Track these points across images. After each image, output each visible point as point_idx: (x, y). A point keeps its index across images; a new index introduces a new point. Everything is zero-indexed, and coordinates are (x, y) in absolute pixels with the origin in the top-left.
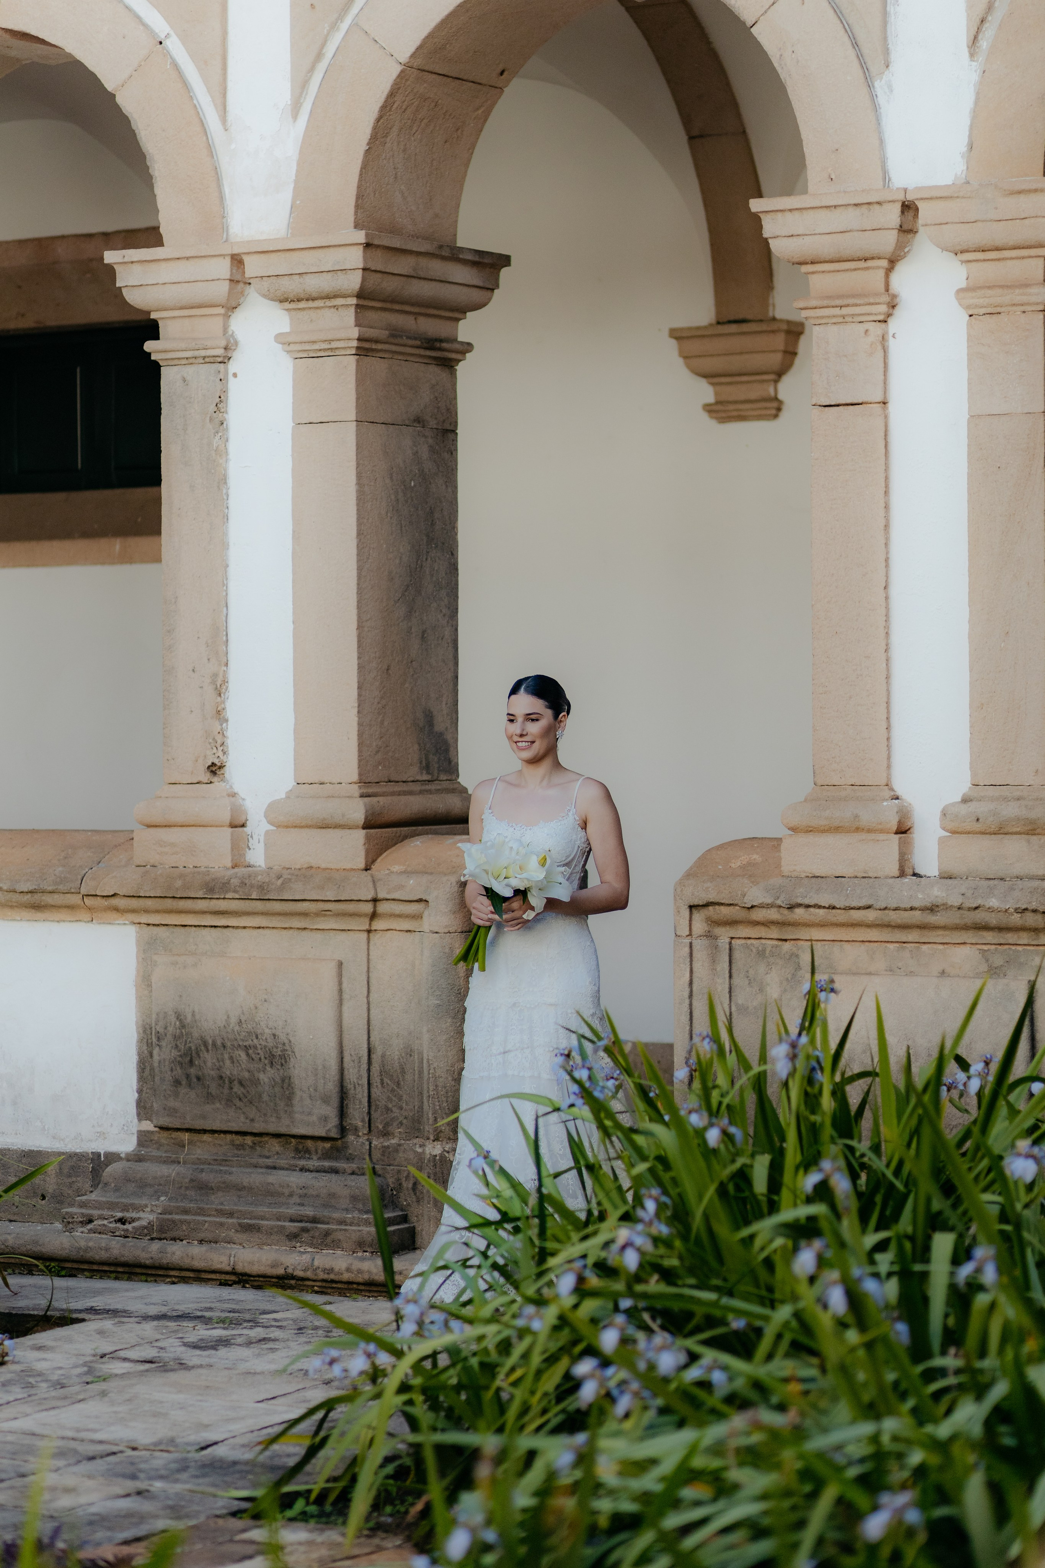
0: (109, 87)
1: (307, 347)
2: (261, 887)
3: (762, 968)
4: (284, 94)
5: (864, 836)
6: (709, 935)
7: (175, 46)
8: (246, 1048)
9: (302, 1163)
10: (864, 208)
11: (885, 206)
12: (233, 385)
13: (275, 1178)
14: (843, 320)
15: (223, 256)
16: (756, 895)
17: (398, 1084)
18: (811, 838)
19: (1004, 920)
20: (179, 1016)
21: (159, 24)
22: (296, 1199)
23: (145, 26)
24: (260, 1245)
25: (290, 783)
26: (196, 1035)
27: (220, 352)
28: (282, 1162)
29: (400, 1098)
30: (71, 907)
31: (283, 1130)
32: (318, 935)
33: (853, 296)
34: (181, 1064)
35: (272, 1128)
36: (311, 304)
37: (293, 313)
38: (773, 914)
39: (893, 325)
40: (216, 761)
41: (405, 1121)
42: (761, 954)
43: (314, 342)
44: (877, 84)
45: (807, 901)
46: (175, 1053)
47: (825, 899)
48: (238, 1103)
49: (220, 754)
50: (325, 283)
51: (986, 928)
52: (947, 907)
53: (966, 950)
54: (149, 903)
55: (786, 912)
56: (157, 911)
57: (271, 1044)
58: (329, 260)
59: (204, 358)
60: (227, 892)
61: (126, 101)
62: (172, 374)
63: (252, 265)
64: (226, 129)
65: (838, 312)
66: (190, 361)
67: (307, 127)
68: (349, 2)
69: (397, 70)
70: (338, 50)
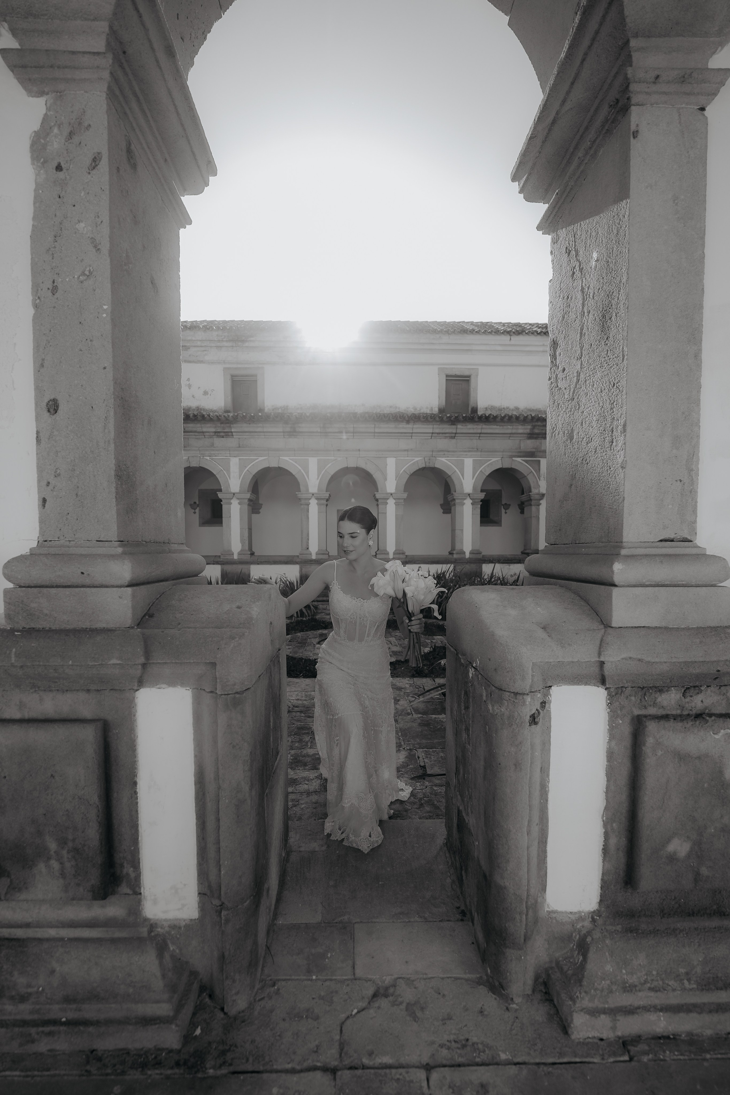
7: (302, 471)
12: (310, 508)
23: (298, 468)
27: (309, 504)
30: (291, 563)
36: (321, 499)
50: (324, 497)
56: (303, 563)
59: (307, 505)
61: (296, 476)
62: (302, 506)
63: (315, 495)
64: (309, 480)
65: (382, 504)
66: (305, 505)
67: (320, 481)
68: (325, 468)
69: (331, 476)
70: (324, 473)
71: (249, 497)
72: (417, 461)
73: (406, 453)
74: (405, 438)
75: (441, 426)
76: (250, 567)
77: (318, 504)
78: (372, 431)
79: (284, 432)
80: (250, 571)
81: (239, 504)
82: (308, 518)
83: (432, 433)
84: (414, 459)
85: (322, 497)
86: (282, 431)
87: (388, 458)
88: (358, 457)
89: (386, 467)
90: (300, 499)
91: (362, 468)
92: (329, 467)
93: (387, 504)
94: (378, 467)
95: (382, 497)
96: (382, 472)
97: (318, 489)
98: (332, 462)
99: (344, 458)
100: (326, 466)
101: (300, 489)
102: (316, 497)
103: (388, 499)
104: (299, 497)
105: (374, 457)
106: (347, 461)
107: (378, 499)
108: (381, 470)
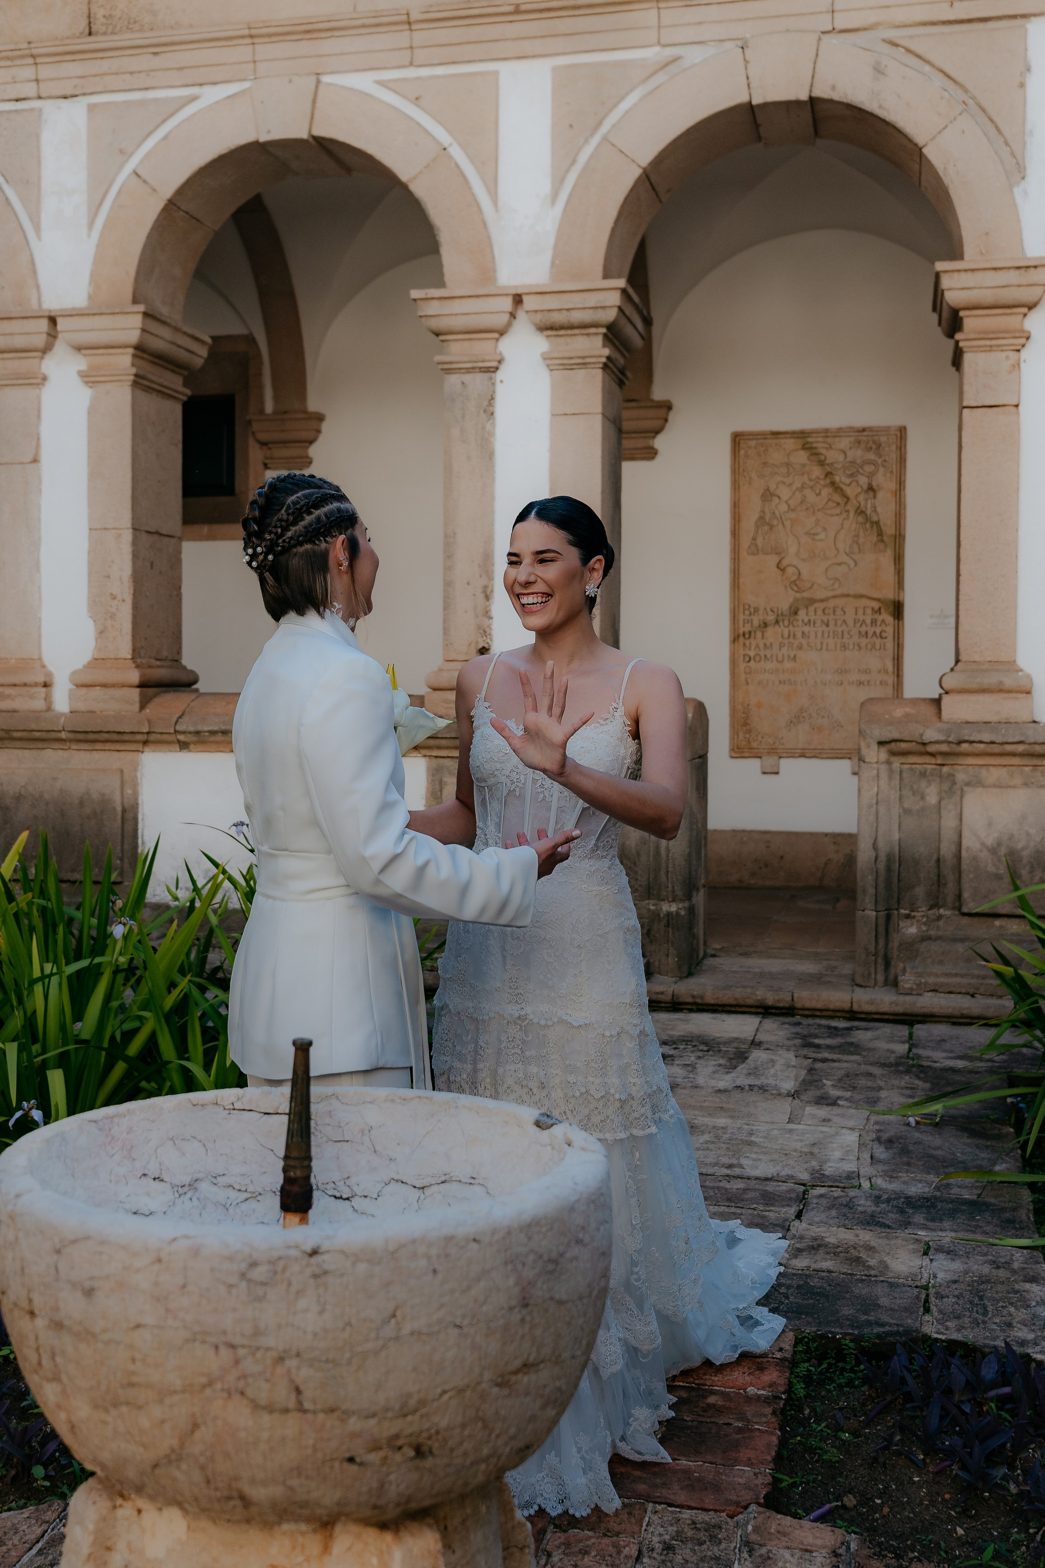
0: (404, 177)
1: (566, 362)
3: (923, 784)
4: (545, 186)
5: (1007, 695)
6: (888, 763)
7: (456, 152)
10: (1022, 271)
11: (1039, 269)
12: (499, 388)
14: (991, 349)
15: (507, 295)
16: (931, 735)
17: (635, 864)
18: (965, 697)
21: (445, 138)
23: (433, 137)
27: (494, 364)
29: (636, 873)
33: (1003, 332)
36: (569, 332)
37: (553, 338)
38: (944, 748)
39: (1024, 354)
40: (486, 646)
41: (640, 888)
42: (923, 774)
43: (571, 358)
44: (1015, 190)
45: (972, 739)
47: (987, 737)
49: (489, 641)
50: (588, 317)
54: (443, 744)
55: (954, 746)
58: (593, 299)
59: (481, 368)
61: (418, 189)
62: (453, 380)
63: (529, 303)
64: (497, 211)
65: (988, 343)
66: (469, 371)
67: (565, 210)
68: (599, 124)
69: (638, 172)
70: (591, 157)
71: (134, 336)
76: (135, 767)
77: (552, 362)
80: (135, 785)
81: (89, 378)
82: (489, 455)
85: (577, 317)
87: (1035, 15)
88: (823, 33)
89: (1022, 85)
90: (437, 334)
91: (850, 107)
92: (627, 112)
93: (1023, 341)
94: (966, 91)
95: (987, 296)
96: (991, 120)
97: (553, 264)
98: (644, 81)
99: (729, 45)
100: (611, 110)
101: (442, 274)
102: (539, 316)
103: (1031, 307)
104: (434, 324)
105: (933, 23)
106: (746, 61)
107: (962, 314)
108: (984, 110)
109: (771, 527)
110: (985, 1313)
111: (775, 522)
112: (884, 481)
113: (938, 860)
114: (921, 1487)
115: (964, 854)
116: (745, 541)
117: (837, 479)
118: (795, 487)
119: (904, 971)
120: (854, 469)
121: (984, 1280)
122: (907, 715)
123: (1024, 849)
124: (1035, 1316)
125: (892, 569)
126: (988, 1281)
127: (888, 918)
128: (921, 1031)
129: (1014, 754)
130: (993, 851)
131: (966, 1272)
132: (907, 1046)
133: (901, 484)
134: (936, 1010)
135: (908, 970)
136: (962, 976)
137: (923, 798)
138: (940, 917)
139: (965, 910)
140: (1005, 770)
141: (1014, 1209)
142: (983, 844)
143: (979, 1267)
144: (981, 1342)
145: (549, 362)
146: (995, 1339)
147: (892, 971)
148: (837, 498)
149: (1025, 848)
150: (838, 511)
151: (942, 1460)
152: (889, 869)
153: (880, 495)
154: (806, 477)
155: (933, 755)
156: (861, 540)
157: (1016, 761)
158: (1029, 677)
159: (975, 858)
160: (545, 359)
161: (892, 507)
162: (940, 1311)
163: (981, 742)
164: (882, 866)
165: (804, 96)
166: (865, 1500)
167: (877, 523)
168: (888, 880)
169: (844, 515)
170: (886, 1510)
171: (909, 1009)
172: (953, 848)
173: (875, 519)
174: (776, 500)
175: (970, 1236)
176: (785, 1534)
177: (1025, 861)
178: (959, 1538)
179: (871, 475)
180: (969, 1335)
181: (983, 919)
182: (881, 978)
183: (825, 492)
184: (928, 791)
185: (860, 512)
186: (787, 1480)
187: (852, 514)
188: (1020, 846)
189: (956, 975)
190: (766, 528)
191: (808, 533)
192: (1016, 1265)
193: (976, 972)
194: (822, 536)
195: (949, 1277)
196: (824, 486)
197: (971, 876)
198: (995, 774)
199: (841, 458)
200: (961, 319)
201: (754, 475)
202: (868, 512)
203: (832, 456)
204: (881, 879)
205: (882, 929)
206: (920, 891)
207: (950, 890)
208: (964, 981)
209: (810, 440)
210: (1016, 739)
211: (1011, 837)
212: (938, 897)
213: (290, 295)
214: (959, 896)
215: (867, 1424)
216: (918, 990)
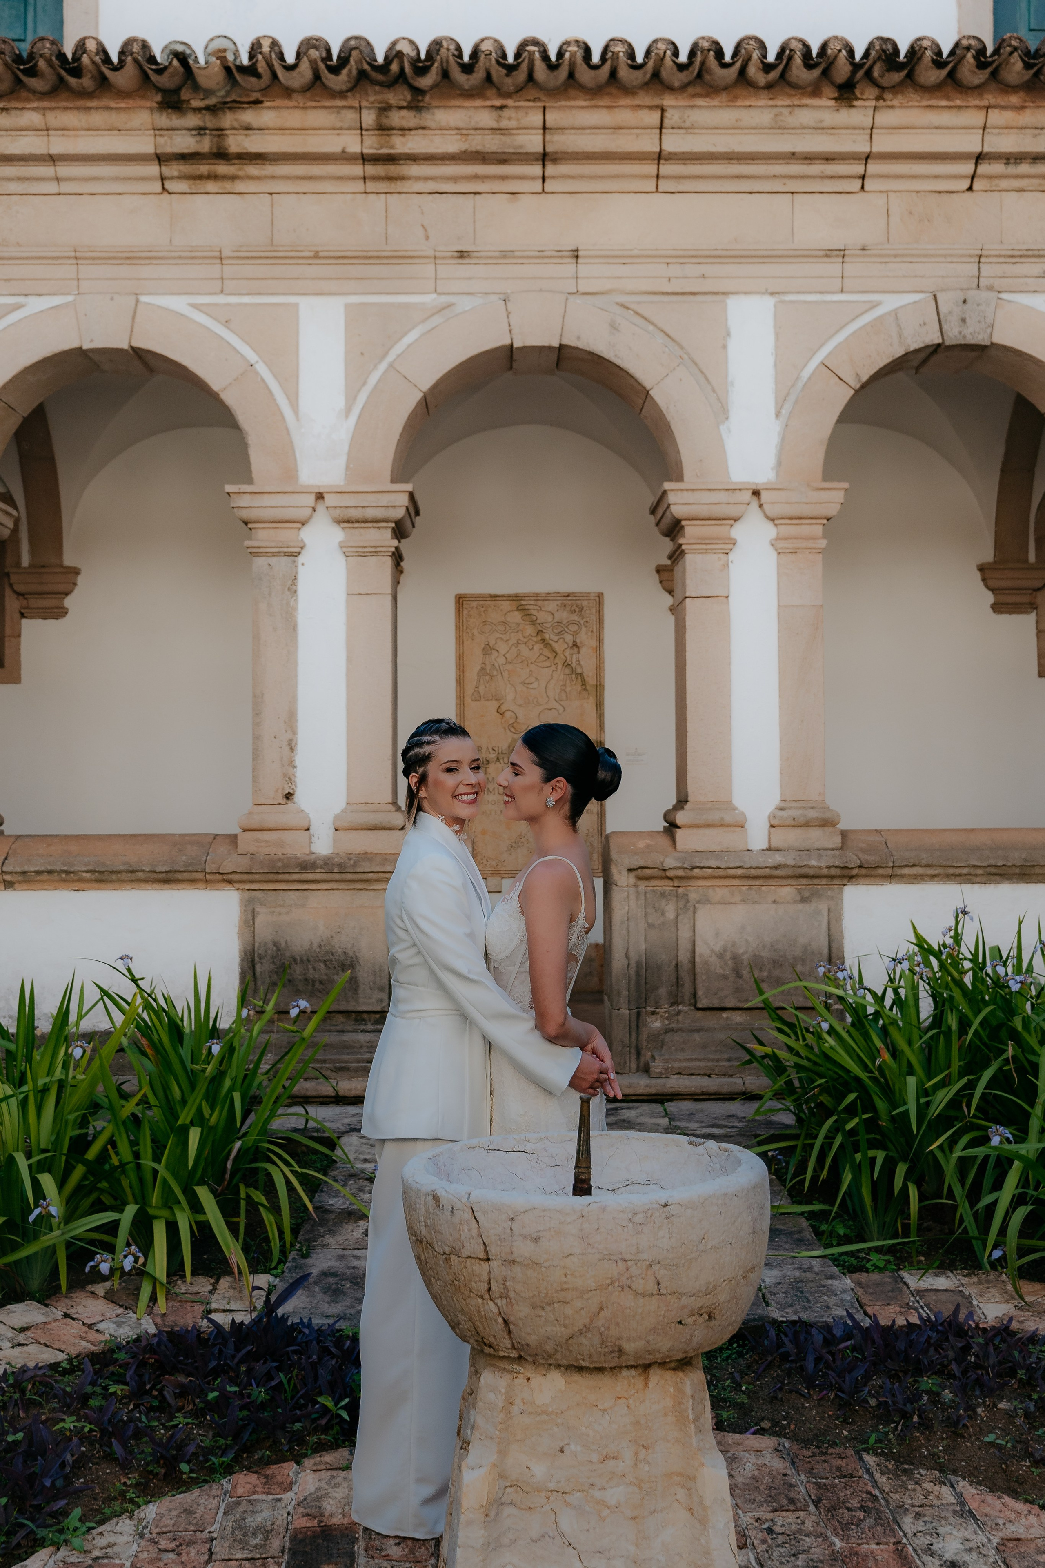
0: (216, 388)
1: (360, 550)
2: (340, 865)
3: (663, 903)
4: (340, 402)
5: (726, 829)
6: (636, 886)
7: (262, 369)
8: (325, 962)
9: (362, 1027)
10: (730, 492)
11: (742, 491)
12: (301, 570)
13: (347, 1037)
14: (709, 552)
15: (310, 492)
16: (669, 862)
18: (695, 830)
19: (818, 872)
20: (275, 944)
21: (252, 356)
22: (365, 1049)
23: (241, 355)
24: (349, 1079)
25: (343, 805)
26: (288, 954)
27: (297, 549)
28: (348, 1028)
30: (193, 881)
31: (351, 1008)
32: (372, 893)
33: (716, 538)
34: (277, 973)
35: (343, 1008)
36: (363, 525)
37: (348, 530)
38: (680, 873)
39: (732, 556)
40: (290, 791)
42: (663, 895)
43: (364, 547)
44: (721, 427)
45: (702, 865)
46: (272, 967)
47: (713, 864)
48: (319, 995)
49: (293, 786)
50: (379, 513)
51: (805, 876)
52: (786, 866)
53: (788, 889)
54: (257, 877)
55: (688, 871)
56: (260, 882)
57: (342, 958)
58: (385, 500)
59: (285, 552)
60: (317, 868)
61: (228, 398)
62: (260, 562)
63: (330, 500)
64: (298, 420)
65: (704, 547)
66: (275, 554)
67: (357, 424)
68: (386, 354)
69: (420, 395)
70: (379, 381)
72: (895, 312)
73: (833, 268)
74: (829, 186)
75: (1028, 117)
77: (348, 550)
78: (649, 144)
79: (161, 159)
82: (292, 627)
83: (979, 158)
84: (877, 304)
85: (370, 513)
86: (150, 149)
87: (732, 293)
88: (570, 294)
89: (725, 347)
90: (246, 523)
91: (590, 353)
92: (410, 346)
93: (730, 546)
94: (682, 348)
95: (703, 511)
96: (702, 373)
97: (347, 467)
98: (424, 321)
99: (493, 298)
100: (396, 343)
101: (250, 472)
102: (338, 511)
103: (736, 520)
104: (245, 514)
105: (655, 293)
106: (508, 314)
107: (683, 523)
108: (696, 364)
109: (492, 677)
110: (809, 1301)
111: (495, 673)
112: (584, 637)
113: (677, 965)
114: (811, 1410)
115: (697, 959)
116: (469, 689)
117: (547, 636)
118: (511, 642)
119: (653, 1057)
120: (561, 628)
121: (798, 1281)
122: (648, 846)
123: (743, 954)
124: (842, 1300)
125: (594, 714)
126: (802, 1281)
127: (639, 1014)
128: (671, 1106)
129: (734, 877)
130: (721, 956)
131: (785, 1277)
132: (667, 1120)
133: (600, 641)
134: (682, 1090)
135: (657, 1057)
136: (700, 1060)
137: (663, 914)
138: (679, 1012)
139: (699, 1005)
140: (727, 889)
141: (800, 1232)
142: (712, 951)
143: (792, 1273)
144: (813, 1320)
145: (345, 550)
146: (822, 1316)
147: (643, 1060)
148: (547, 652)
149: (745, 952)
150: (548, 664)
151: (821, 1391)
152: (638, 974)
153: (583, 650)
154: (520, 634)
155: (670, 878)
156: (568, 689)
157: (736, 882)
158: (743, 814)
159: (706, 963)
160: (342, 547)
161: (594, 661)
162: (777, 1303)
163: (709, 868)
164: (632, 972)
165: (556, 344)
166: (776, 1424)
167: (581, 674)
168: (638, 983)
169: (553, 667)
170: (792, 1427)
171: (661, 1090)
172: (688, 954)
173: (579, 671)
174: (495, 654)
175: (777, 1253)
176: (739, 1444)
177: (745, 963)
178: (846, 1437)
179: (575, 634)
180: (805, 1316)
181: (714, 1012)
182: (634, 1065)
183: (537, 647)
184: (667, 908)
185: (567, 665)
186: (725, 1415)
187: (560, 666)
188: (741, 951)
189: (696, 1059)
190: (487, 677)
191: (522, 683)
192: (816, 1269)
193: (711, 1057)
194: (535, 685)
195: (774, 1281)
196: (536, 642)
197: (704, 977)
198: (720, 893)
199: (550, 619)
200: (683, 527)
201: (475, 632)
202: (574, 665)
203: (542, 617)
204: (633, 982)
205: (634, 1025)
206: (663, 991)
207: (687, 990)
208: (702, 1064)
209: (523, 602)
210: (737, 865)
211: (734, 944)
212: (677, 996)
213: (51, 460)
214: (694, 995)
215: (758, 1379)
216: (666, 1074)
